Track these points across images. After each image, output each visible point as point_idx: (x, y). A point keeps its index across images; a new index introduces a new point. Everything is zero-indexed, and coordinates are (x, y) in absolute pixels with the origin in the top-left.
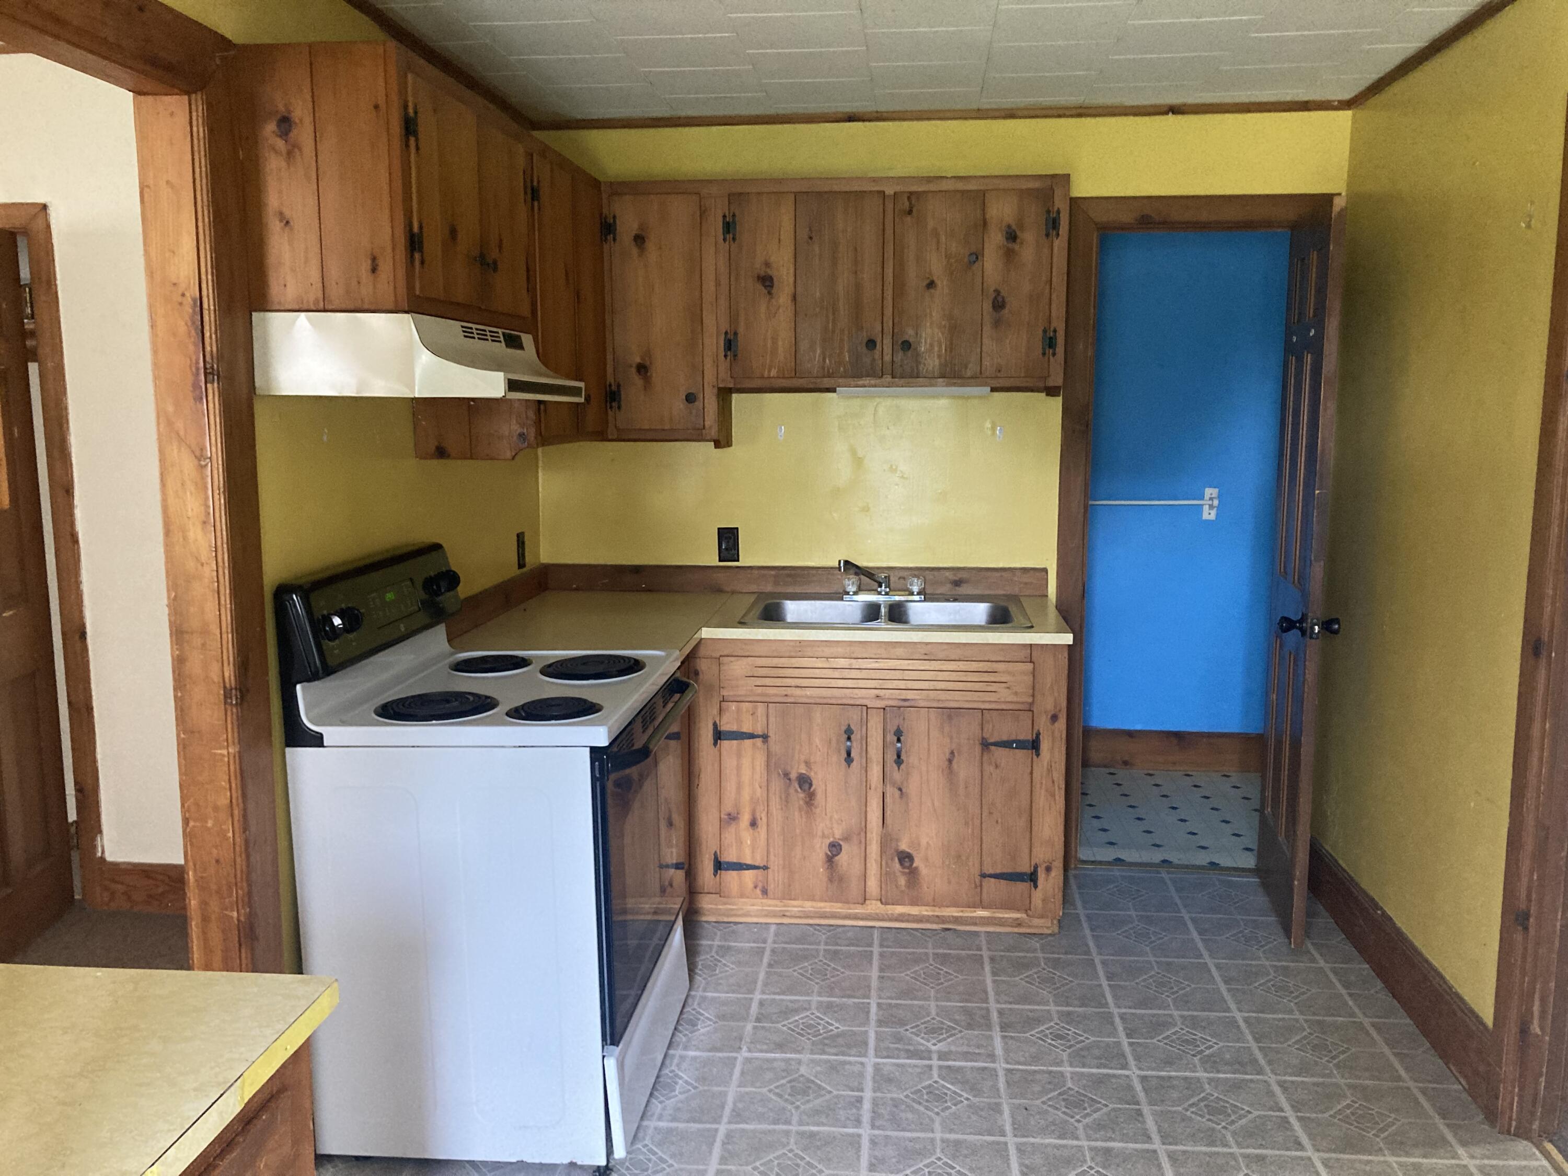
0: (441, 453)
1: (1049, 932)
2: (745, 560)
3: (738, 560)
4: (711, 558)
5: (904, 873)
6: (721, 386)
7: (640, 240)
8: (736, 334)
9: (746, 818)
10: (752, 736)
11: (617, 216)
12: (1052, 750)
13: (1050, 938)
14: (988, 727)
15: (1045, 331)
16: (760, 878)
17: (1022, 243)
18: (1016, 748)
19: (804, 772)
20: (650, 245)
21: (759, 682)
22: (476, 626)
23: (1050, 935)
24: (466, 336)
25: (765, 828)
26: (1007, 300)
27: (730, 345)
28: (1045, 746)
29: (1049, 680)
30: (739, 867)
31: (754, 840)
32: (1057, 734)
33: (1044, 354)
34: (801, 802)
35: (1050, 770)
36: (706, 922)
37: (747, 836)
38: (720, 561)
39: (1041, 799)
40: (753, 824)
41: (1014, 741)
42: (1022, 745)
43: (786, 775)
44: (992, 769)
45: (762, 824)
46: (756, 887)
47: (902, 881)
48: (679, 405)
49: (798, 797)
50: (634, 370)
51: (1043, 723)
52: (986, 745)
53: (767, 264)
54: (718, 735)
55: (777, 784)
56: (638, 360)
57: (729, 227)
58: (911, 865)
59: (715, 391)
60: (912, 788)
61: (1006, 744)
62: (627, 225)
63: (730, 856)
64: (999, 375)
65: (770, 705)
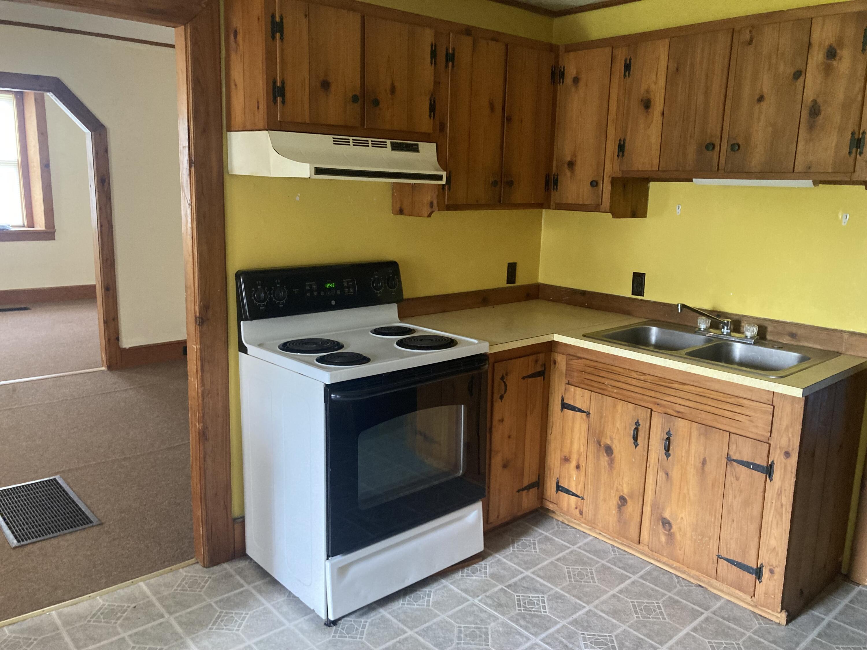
0: (401, 212)
1: (778, 621)
2: (647, 297)
3: (643, 296)
4: (627, 292)
5: (665, 534)
6: (614, 176)
7: (576, 80)
8: (625, 140)
9: (574, 464)
10: (580, 410)
11: (566, 66)
12: (783, 480)
13: (775, 626)
14: (733, 447)
15: (853, 134)
16: (579, 504)
17: (840, 59)
18: (752, 469)
19: (609, 443)
20: (581, 84)
21: (588, 377)
22: (444, 311)
23: (776, 623)
24: (334, 144)
25: (584, 471)
26: (822, 108)
27: (621, 148)
28: (777, 474)
29: (785, 422)
30: (567, 492)
31: (577, 478)
32: (789, 468)
33: (850, 153)
34: (606, 463)
35: (779, 494)
36: (556, 520)
37: (574, 473)
38: (633, 294)
39: (769, 516)
40: (578, 467)
41: (752, 464)
42: (757, 467)
43: (599, 443)
44: (733, 479)
45: (583, 469)
46: (576, 508)
47: (663, 539)
48: (586, 188)
49: (604, 459)
50: (566, 165)
51: (777, 457)
52: (729, 460)
53: (648, 91)
54: (565, 406)
55: (592, 448)
56: (569, 159)
57: (628, 67)
58: (670, 530)
59: (610, 179)
60: (675, 474)
61: (747, 464)
62: (571, 71)
63: (564, 484)
64: (809, 171)
65: (592, 393)
